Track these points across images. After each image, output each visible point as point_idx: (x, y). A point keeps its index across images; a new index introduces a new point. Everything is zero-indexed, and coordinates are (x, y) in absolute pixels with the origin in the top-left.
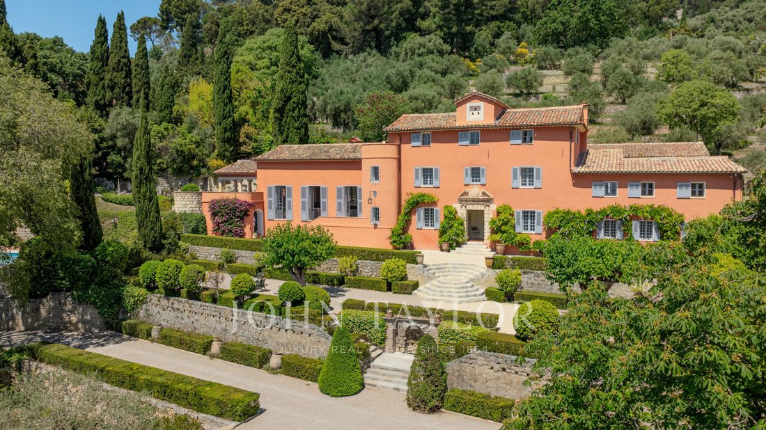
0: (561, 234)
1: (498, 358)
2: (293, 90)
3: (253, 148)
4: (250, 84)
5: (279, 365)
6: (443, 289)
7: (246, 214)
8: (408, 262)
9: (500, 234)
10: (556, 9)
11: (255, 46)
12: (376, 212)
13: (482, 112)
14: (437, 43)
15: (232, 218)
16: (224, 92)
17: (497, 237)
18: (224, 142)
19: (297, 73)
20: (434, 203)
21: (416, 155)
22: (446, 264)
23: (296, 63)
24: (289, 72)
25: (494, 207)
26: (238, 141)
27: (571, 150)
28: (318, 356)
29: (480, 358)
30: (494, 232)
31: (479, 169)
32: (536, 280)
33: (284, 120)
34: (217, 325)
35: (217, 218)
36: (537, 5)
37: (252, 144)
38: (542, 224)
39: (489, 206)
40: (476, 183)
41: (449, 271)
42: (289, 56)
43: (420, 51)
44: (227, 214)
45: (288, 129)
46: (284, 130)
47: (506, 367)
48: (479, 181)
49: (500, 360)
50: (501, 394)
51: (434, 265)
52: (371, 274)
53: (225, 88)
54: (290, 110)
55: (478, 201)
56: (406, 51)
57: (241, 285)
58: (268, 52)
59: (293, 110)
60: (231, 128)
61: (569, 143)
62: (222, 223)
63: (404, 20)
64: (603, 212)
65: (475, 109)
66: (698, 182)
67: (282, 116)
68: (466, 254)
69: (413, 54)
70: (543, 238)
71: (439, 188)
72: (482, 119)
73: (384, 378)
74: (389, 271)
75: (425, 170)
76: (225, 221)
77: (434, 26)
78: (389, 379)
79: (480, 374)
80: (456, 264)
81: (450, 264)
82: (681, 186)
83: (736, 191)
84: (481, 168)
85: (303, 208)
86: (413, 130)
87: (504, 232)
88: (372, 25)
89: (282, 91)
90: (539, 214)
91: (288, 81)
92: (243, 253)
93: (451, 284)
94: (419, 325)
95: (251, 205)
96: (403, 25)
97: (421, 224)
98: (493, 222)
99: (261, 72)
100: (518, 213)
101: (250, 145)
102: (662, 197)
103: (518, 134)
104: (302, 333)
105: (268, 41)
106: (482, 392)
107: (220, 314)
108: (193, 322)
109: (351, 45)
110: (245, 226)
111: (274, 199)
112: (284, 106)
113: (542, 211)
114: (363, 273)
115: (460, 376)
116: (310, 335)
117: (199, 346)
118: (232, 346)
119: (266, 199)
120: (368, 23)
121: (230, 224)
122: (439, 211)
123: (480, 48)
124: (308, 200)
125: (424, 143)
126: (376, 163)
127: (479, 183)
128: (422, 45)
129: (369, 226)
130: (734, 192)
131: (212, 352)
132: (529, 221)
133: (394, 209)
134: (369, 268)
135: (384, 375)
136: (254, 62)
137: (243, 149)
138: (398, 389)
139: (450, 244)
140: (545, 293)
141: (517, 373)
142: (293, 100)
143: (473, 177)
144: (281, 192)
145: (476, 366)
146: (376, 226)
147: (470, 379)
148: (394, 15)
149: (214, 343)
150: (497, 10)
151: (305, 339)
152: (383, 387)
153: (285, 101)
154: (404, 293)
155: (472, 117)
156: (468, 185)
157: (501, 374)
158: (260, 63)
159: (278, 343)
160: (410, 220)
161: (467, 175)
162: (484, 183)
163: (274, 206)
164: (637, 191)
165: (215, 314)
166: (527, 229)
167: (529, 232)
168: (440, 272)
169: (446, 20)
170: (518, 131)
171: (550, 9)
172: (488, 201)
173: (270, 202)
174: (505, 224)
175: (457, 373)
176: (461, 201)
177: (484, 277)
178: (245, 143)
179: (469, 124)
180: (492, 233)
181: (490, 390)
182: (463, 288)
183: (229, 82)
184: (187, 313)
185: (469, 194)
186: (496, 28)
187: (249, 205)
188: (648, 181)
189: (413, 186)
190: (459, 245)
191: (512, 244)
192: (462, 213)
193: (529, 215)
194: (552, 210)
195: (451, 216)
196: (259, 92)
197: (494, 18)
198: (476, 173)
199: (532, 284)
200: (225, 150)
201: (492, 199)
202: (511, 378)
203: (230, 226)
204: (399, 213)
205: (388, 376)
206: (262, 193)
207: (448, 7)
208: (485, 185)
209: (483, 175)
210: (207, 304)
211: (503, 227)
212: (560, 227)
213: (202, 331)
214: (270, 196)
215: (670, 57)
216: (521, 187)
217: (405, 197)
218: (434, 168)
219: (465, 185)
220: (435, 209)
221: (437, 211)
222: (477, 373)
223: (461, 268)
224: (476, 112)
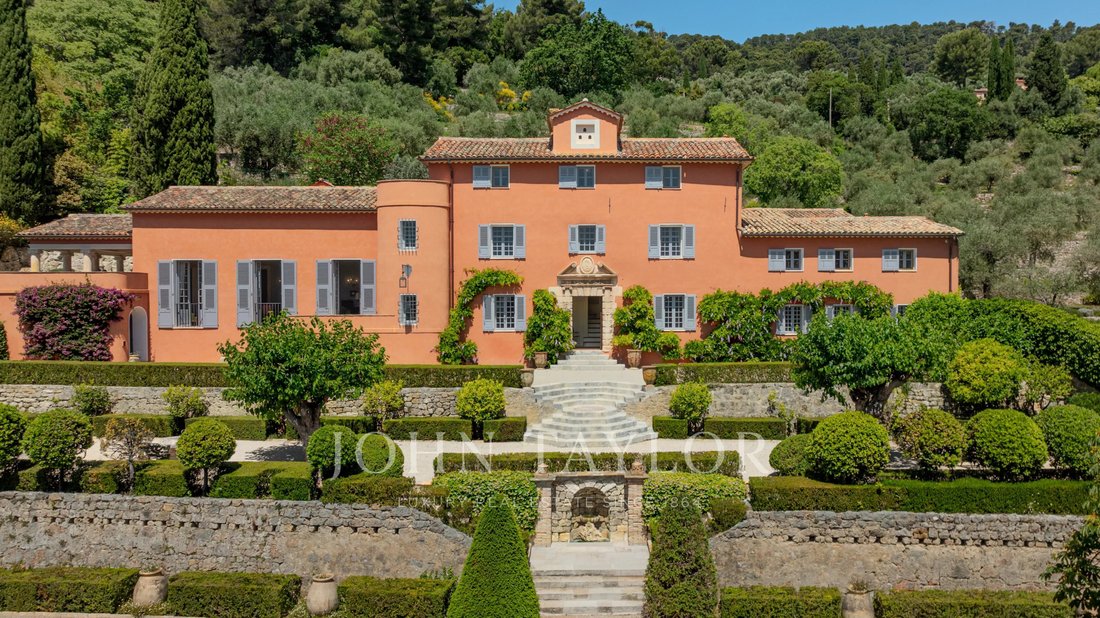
0: (729, 329)
1: (802, 518)
2: (189, 88)
3: (84, 198)
4: (54, 83)
5: (332, 605)
6: (586, 426)
7: (114, 315)
8: (504, 385)
9: (632, 335)
10: (554, 37)
11: (59, 15)
12: (410, 306)
13: (596, 135)
14: (380, 63)
15: (80, 326)
16: (16, 80)
17: (629, 339)
18: (20, 181)
19: (196, 58)
20: (516, 287)
21: (480, 203)
22: (563, 385)
23: (195, 39)
24: (179, 54)
25: (618, 291)
26: (51, 182)
27: (737, 199)
28: (421, 571)
29: (767, 523)
30: (620, 330)
31: (593, 229)
32: (727, 399)
33: (169, 144)
34: (141, 542)
35: (37, 326)
36: (515, 33)
37: (83, 191)
38: (696, 315)
39: (611, 289)
40: (590, 252)
41: (573, 397)
42: (179, 25)
43: (354, 74)
44: (66, 316)
45: (179, 160)
46: (168, 162)
47: (815, 531)
48: (593, 248)
49: (805, 522)
50: (810, 583)
51: (545, 388)
52: (431, 411)
53: (20, 72)
54: (181, 125)
55: (592, 282)
56: (327, 71)
57: (206, 443)
58: (90, 29)
59: (189, 126)
60: (35, 154)
61: (735, 188)
62: (53, 335)
63: (316, 24)
64: (785, 293)
65: (585, 130)
66: (906, 248)
67: (166, 136)
68: (579, 369)
69: (340, 78)
70: (697, 337)
71: (524, 259)
72: (598, 147)
73: (570, 591)
74: (476, 400)
75: (496, 230)
76: (62, 333)
77: (369, 40)
78: (580, 592)
79: (769, 554)
80: (580, 384)
81: (569, 385)
82: (887, 254)
83: (953, 260)
84: (598, 227)
85: (243, 303)
86: (478, 158)
87: (638, 331)
88: (261, 24)
89: (167, 87)
90: (691, 300)
91: (177, 70)
92: (130, 391)
93: (592, 415)
94: (598, 486)
95: (126, 299)
96: (314, 33)
97: (492, 324)
98: (620, 314)
99: (75, 64)
100: (659, 299)
101: (76, 192)
102: (865, 270)
103: (658, 173)
104: (376, 529)
105: (88, 10)
106: (776, 584)
107: (147, 514)
108: (63, 544)
109: (219, 54)
110: (112, 340)
111: (173, 287)
112: (170, 117)
113: (695, 295)
114: (414, 411)
115: (732, 563)
116: (397, 531)
117: (99, 596)
118: (199, 580)
119: (154, 287)
120: (253, 20)
121: (75, 338)
122: (524, 299)
123: (442, 82)
124: (252, 287)
125: (496, 184)
126: (409, 215)
127: (592, 252)
128: (355, 65)
129: (395, 330)
130: (950, 262)
131: (138, 604)
132: (674, 311)
133: (442, 298)
134: (426, 401)
135: (566, 586)
136: (56, 44)
137: (61, 199)
138: (607, 609)
139: (548, 354)
140: (743, 416)
141: (835, 540)
142: (189, 106)
143: (581, 242)
144: (191, 274)
145: (761, 539)
146: (408, 329)
147: (751, 565)
148: (301, 13)
149: (142, 580)
150: (461, 31)
151: (387, 542)
152: (577, 610)
153: (171, 108)
154: (508, 440)
155: (579, 142)
156: (576, 254)
157: (809, 546)
158: (71, 48)
159: (313, 559)
160: (471, 317)
161: (573, 238)
162: (601, 252)
163: (173, 300)
164: (829, 263)
165: (131, 515)
166: (671, 325)
167: (674, 329)
168: (559, 398)
169: (387, 32)
170: (658, 168)
171: (544, 37)
172: (609, 281)
173: (164, 294)
174: (642, 316)
175: (725, 559)
176: (562, 281)
177: (644, 399)
178: (65, 187)
179: (574, 154)
180: (616, 334)
181: (789, 578)
182: (616, 420)
183: (29, 62)
184: (43, 524)
185: (578, 270)
186: (459, 57)
187: (122, 297)
188: (844, 247)
189: (477, 257)
190: (564, 354)
191: (654, 349)
192: (564, 300)
193: (674, 302)
194: (712, 293)
195: (544, 308)
196: (78, 99)
197: (453, 42)
198: (587, 235)
199: (722, 405)
200: (23, 198)
201: (616, 277)
202: (826, 550)
203: (74, 342)
204: (451, 305)
205: (575, 587)
206: (146, 275)
207: (392, 13)
208: (604, 255)
209: (601, 239)
210: (104, 496)
211: (638, 322)
212: (726, 318)
213: (92, 560)
214: (164, 280)
215: (723, 113)
216: (662, 257)
217: (461, 277)
218: (515, 225)
219: (571, 255)
220: (517, 296)
221: (521, 300)
222: (764, 551)
223: (592, 390)
224: (585, 135)
